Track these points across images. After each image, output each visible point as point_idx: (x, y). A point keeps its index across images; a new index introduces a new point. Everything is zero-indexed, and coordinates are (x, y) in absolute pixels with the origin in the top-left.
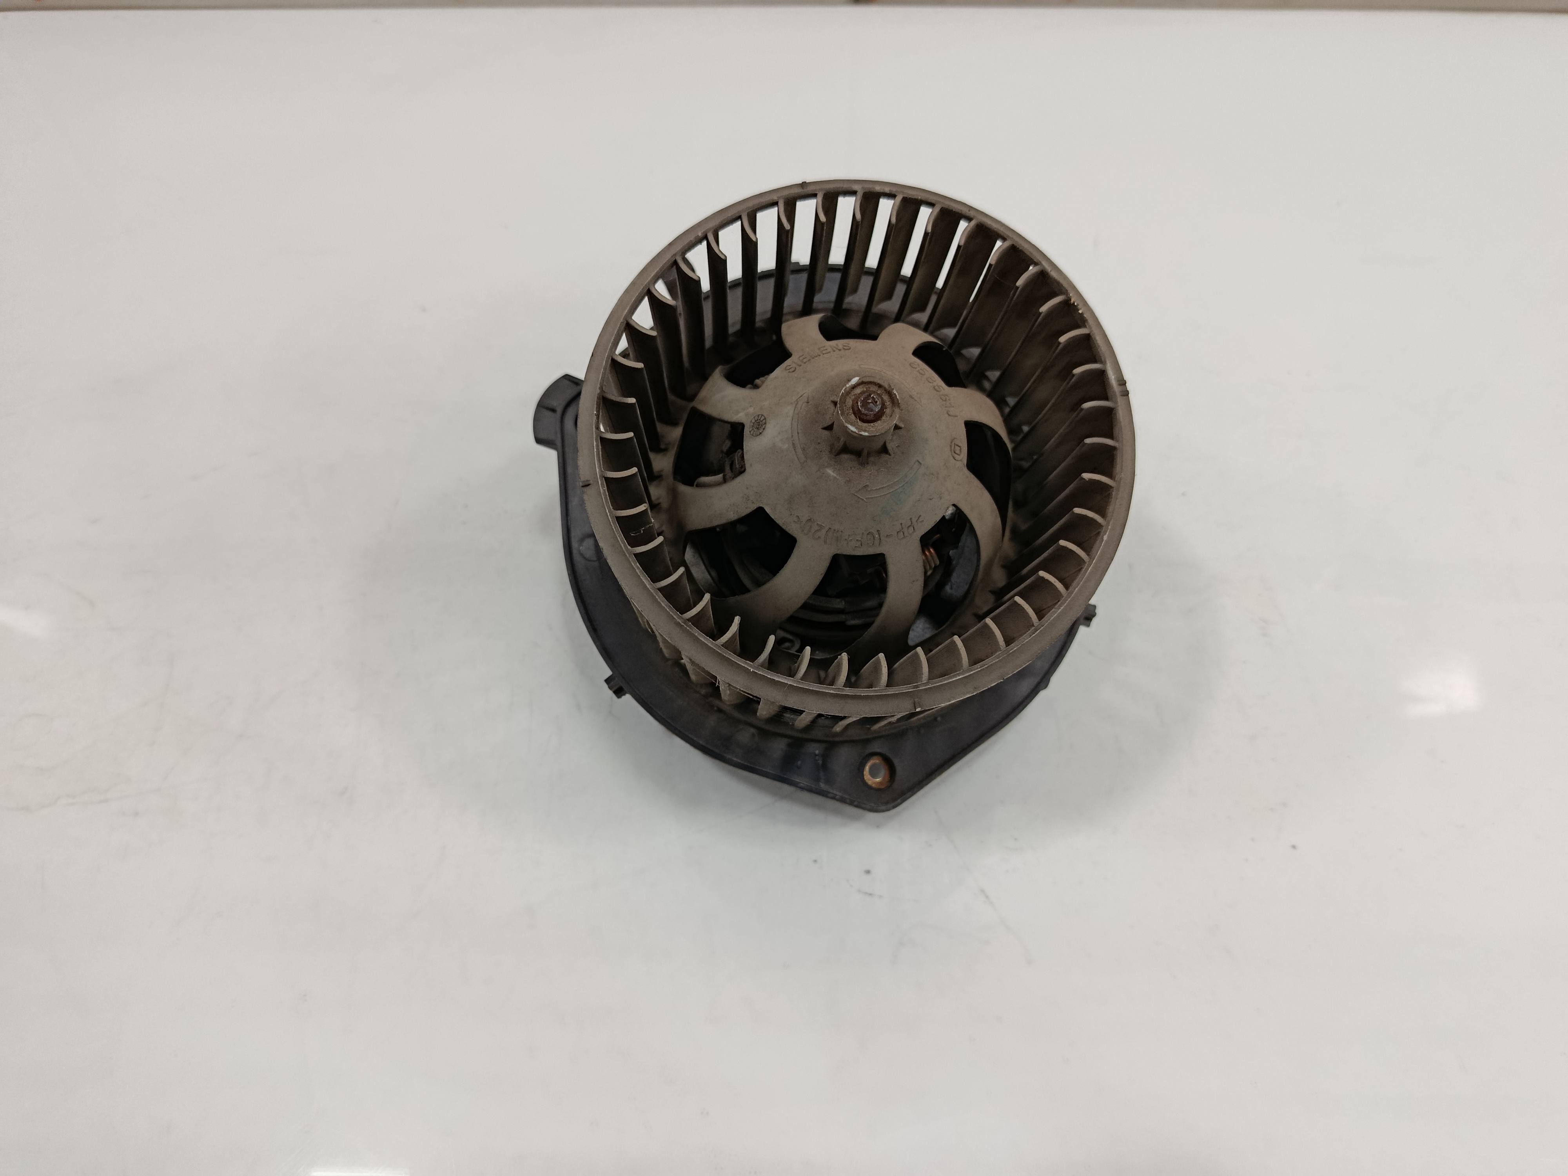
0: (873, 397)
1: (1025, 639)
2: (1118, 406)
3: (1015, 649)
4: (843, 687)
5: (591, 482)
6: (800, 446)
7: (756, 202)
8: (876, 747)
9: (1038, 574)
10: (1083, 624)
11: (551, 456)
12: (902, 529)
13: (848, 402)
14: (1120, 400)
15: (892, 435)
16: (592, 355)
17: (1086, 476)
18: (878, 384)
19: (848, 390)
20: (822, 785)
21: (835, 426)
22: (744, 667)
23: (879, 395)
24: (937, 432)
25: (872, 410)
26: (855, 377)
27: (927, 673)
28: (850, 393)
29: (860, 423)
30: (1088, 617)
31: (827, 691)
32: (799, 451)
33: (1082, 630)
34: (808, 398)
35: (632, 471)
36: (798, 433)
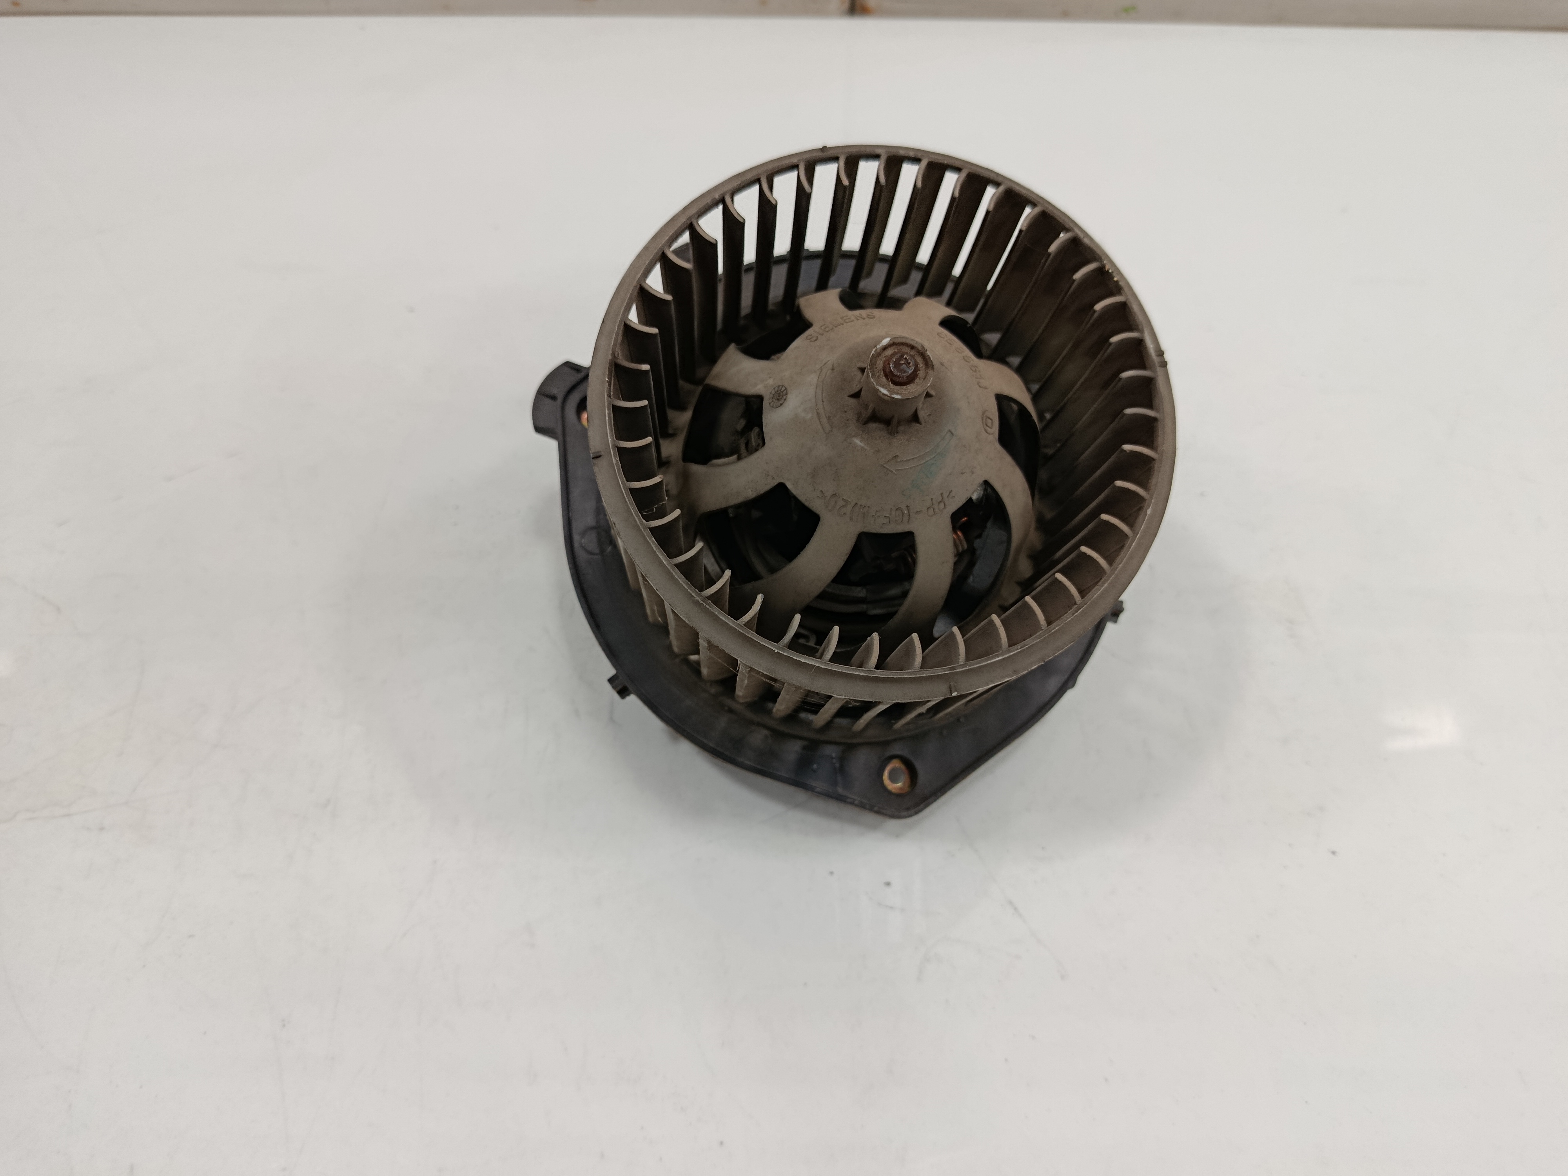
0: (906, 358)
1: (1068, 617)
2: (1158, 376)
3: (1057, 628)
4: (874, 669)
5: (602, 453)
6: (826, 415)
7: (776, 165)
8: (897, 749)
9: (1079, 550)
10: (1110, 620)
11: (551, 446)
12: (933, 505)
13: (879, 364)
14: (1160, 371)
15: (923, 403)
16: (603, 321)
17: (1127, 447)
18: (910, 345)
19: (878, 351)
20: (840, 790)
21: (863, 393)
22: (768, 648)
23: (912, 357)
24: (969, 403)
25: (905, 372)
26: (885, 338)
27: (964, 654)
28: (880, 355)
29: (892, 386)
30: (1116, 613)
31: (857, 673)
32: (824, 420)
33: (1110, 627)
34: (833, 365)
35: (646, 440)
36: (823, 401)
